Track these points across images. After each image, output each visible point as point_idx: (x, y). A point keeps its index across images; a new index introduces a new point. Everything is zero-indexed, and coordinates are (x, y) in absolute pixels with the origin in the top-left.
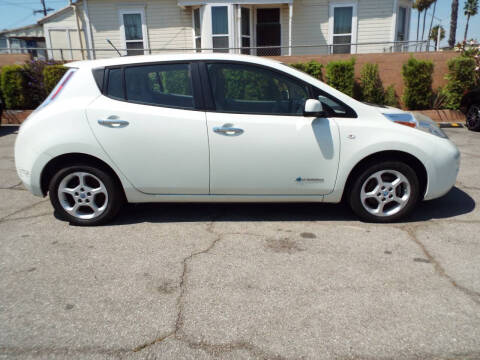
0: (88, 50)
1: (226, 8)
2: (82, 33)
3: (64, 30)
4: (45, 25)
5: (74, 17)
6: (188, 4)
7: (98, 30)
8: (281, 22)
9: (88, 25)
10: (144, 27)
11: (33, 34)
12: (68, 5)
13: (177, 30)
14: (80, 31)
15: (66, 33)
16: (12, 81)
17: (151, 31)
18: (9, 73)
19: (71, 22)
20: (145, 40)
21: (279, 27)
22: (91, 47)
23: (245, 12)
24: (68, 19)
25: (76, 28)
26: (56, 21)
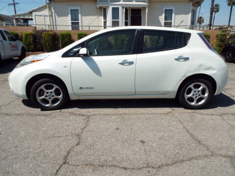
0: (53, 25)
1: (118, 8)
2: (51, 17)
3: (42, 16)
4: (33, 13)
5: (47, 10)
6: (101, 6)
7: (58, 16)
8: (142, 15)
9: (54, 14)
10: (80, 15)
11: (27, 17)
12: (45, 4)
13: (95, 17)
14: (50, 16)
15: (43, 17)
16: (28, 39)
17: (83, 17)
18: (27, 35)
19: (46, 12)
20: (80, 21)
21: (141, 17)
22: (55, 24)
23: (126, 10)
24: (45, 10)
25: (48, 15)
26: (39, 11)
